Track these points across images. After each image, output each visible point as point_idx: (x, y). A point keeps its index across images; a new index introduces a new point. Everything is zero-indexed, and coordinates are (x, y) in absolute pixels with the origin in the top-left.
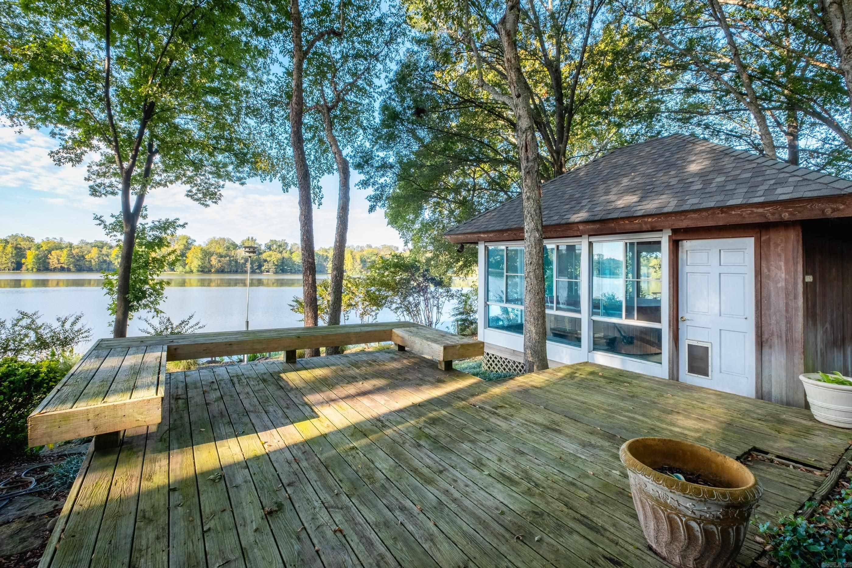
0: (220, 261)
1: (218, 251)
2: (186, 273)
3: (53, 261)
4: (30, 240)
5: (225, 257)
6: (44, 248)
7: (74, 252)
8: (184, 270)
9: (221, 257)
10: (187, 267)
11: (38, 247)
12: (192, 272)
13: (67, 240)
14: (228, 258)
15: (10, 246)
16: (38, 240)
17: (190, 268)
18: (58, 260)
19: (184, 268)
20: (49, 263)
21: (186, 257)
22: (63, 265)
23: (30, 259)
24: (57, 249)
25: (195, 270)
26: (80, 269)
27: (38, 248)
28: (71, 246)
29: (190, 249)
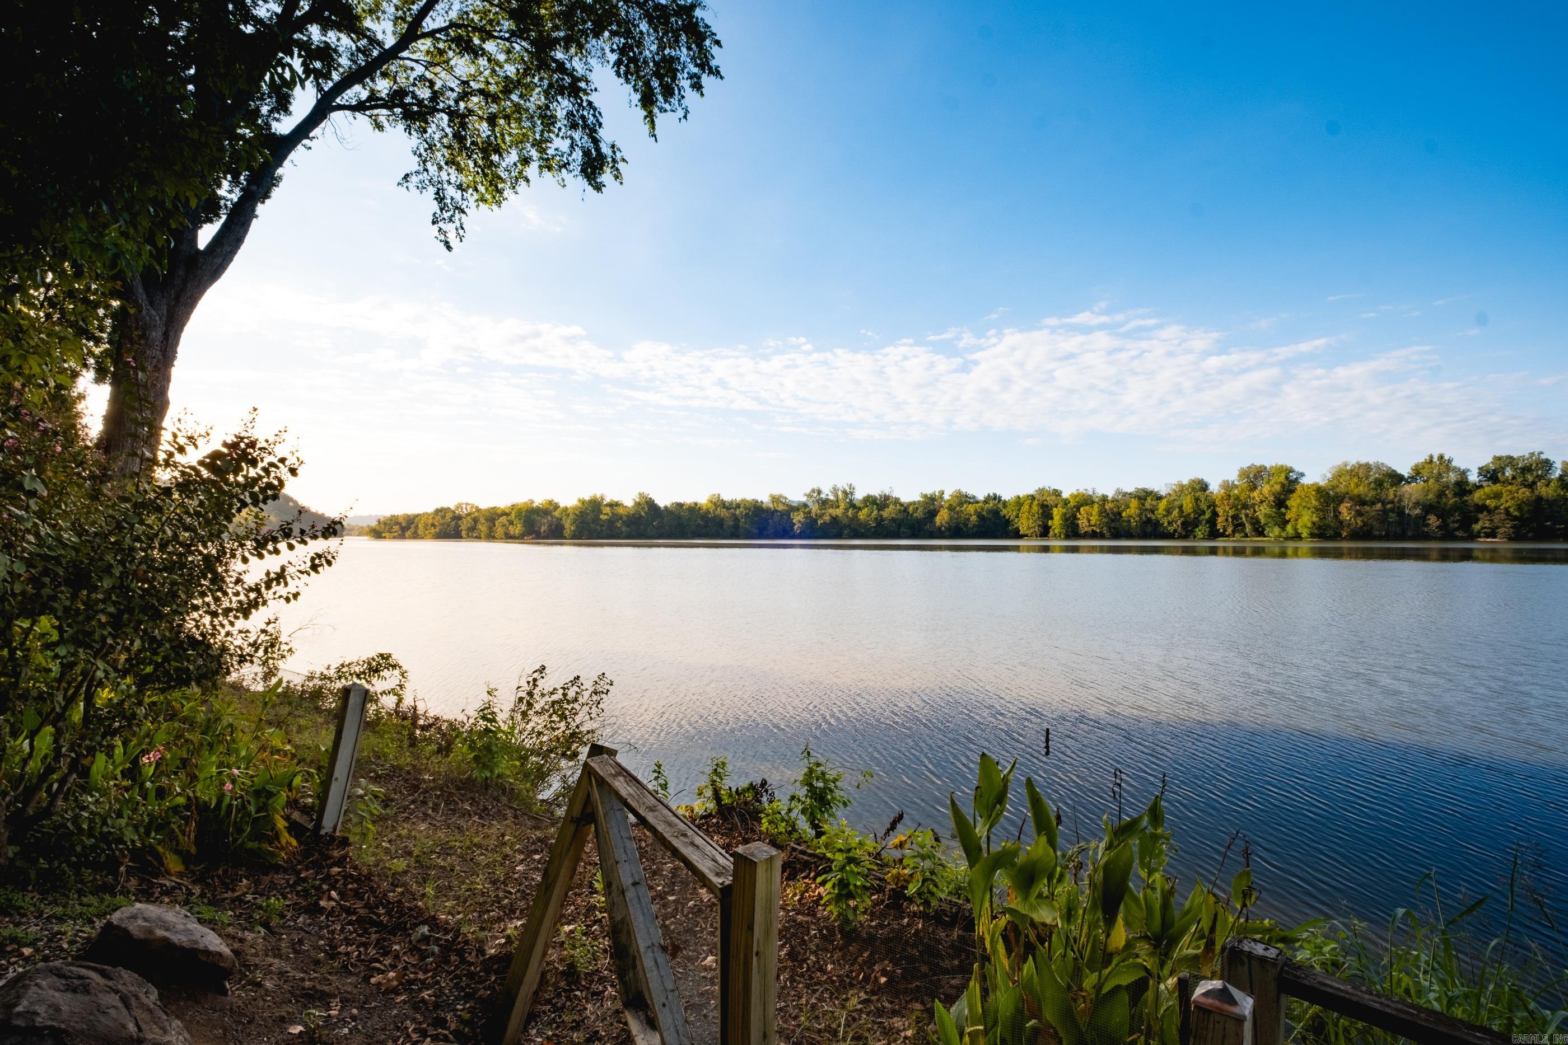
0: (1359, 514)
1: (1356, 492)
2: (1287, 539)
3: (1083, 523)
4: (1057, 493)
5: (1373, 503)
6: (1072, 504)
7: (1107, 507)
8: (1284, 535)
9: (1363, 503)
10: (1289, 528)
11: (1066, 502)
12: (1298, 537)
13: (1100, 492)
14: (1379, 506)
15: (1036, 502)
16: (1065, 495)
17: (1295, 529)
18: (1089, 521)
19: (1283, 529)
20: (1078, 525)
21: (1287, 508)
22: (1094, 528)
23: (1056, 522)
24: (1087, 505)
25: (1305, 533)
26: (1116, 535)
27: (1066, 504)
28: (1104, 498)
29: (1292, 491)
